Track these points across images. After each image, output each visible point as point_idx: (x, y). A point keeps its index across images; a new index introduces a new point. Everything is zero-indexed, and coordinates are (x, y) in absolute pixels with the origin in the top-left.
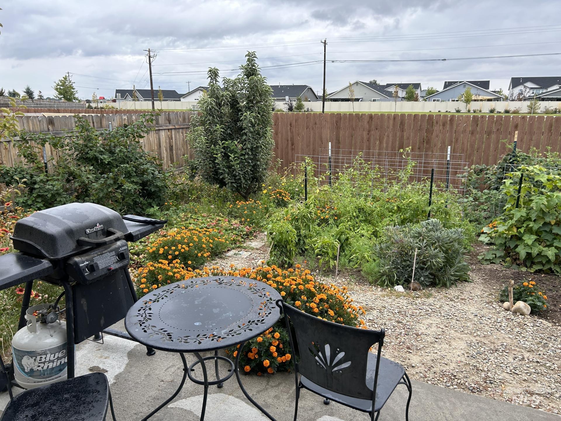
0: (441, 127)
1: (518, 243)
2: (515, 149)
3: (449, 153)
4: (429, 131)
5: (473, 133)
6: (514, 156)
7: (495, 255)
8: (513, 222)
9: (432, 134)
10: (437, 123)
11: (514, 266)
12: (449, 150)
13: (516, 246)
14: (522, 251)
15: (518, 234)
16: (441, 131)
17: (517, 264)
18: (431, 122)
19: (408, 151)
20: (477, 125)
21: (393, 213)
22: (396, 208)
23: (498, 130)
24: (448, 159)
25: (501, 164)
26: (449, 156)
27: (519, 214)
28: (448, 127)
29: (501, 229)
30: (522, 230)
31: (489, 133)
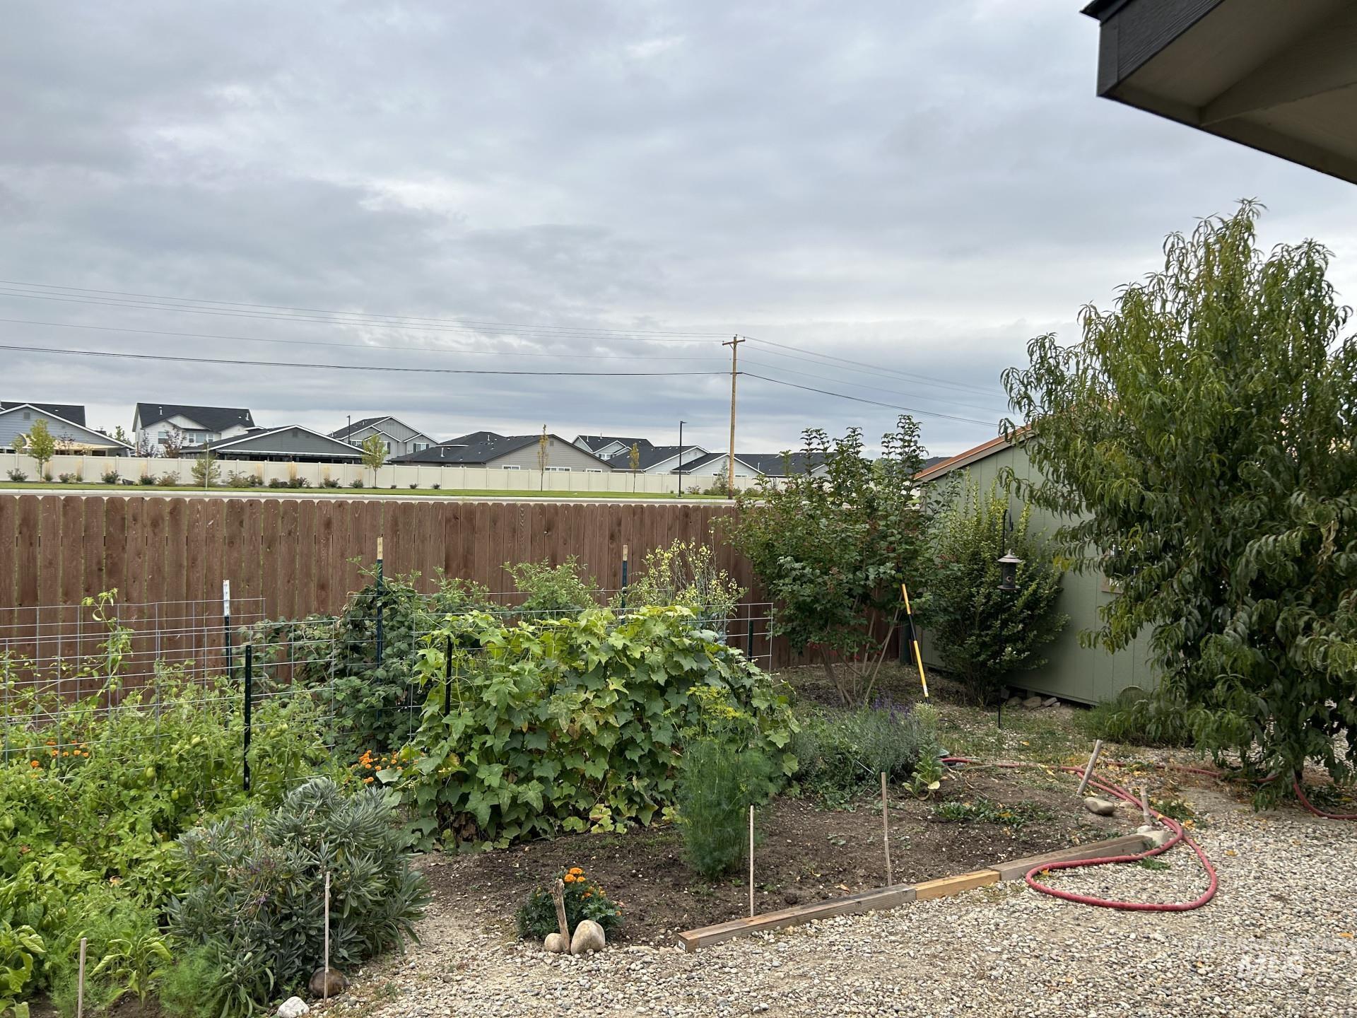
0: (149, 529)
1: (464, 789)
2: (381, 577)
3: (227, 597)
4: (114, 542)
5: (232, 543)
6: (380, 593)
7: (421, 830)
8: (452, 742)
9: (124, 548)
10: (135, 520)
11: (464, 846)
12: (227, 589)
13: (464, 798)
14: (480, 806)
15: (465, 770)
16: (150, 541)
17: (466, 840)
18: (118, 518)
19: (108, 601)
20: (241, 522)
21: (139, 787)
22: (150, 772)
23: (290, 534)
24: (227, 612)
25: (353, 613)
26: (227, 605)
27: (460, 722)
28: (167, 531)
29: (425, 765)
30: (473, 757)
31: (271, 542)
